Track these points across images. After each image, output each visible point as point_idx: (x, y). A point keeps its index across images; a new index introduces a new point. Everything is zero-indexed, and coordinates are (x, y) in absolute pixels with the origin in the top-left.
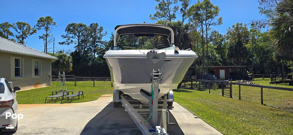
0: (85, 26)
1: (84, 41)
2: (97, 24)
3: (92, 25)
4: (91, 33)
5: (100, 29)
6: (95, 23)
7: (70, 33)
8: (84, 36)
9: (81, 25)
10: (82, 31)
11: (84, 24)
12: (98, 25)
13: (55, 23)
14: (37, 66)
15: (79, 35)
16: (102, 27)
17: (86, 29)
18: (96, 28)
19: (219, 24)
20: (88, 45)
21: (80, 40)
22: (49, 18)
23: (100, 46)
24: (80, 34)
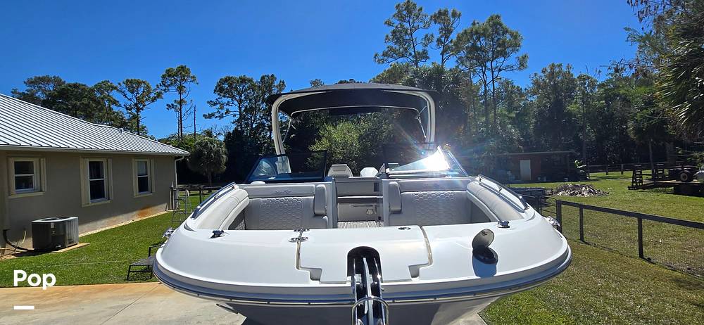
0: (250, 81)
1: (250, 110)
2: (272, 76)
3: (263, 78)
4: (264, 93)
5: (280, 85)
6: (270, 75)
7: (224, 96)
8: (250, 100)
9: (243, 80)
10: (246, 90)
11: (248, 76)
12: (275, 78)
13: (194, 77)
14: (144, 172)
15: (240, 99)
16: (283, 82)
17: (253, 87)
18: (272, 83)
19: (519, 68)
20: (258, 117)
21: (243, 109)
22: (182, 68)
23: (281, 118)
24: (243, 98)
